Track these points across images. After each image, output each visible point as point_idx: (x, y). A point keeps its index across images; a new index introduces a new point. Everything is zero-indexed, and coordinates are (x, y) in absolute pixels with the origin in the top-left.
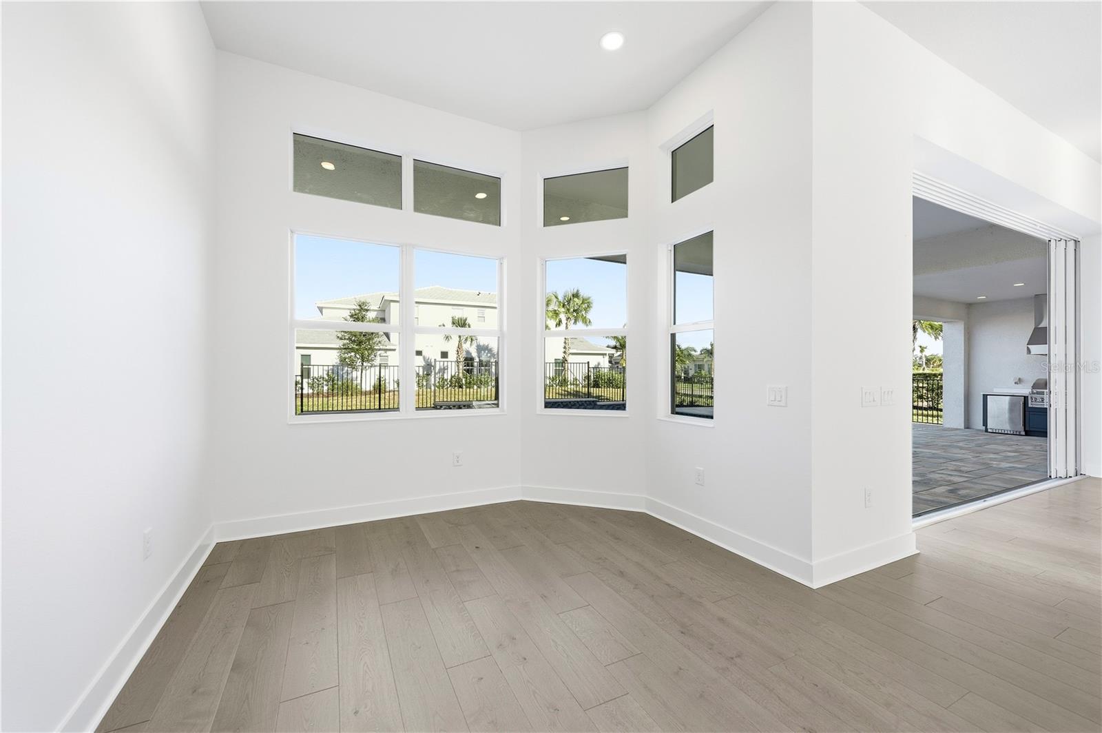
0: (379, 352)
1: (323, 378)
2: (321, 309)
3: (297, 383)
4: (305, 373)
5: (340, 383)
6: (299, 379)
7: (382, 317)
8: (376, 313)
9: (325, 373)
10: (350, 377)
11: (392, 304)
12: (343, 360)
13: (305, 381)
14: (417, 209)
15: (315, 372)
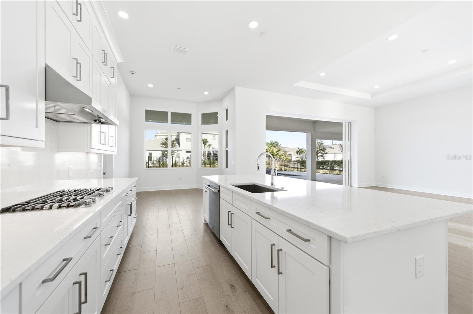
0: (176, 152)
1: (156, 161)
2: (156, 136)
3: (147, 163)
4: (150, 159)
5: (162, 163)
6: (148, 161)
7: (178, 138)
8: (175, 137)
9: (157, 159)
10: (166, 161)
11: (181, 134)
12: (163, 154)
13: (149, 162)
14: (171, 123)
15: (153, 159)
